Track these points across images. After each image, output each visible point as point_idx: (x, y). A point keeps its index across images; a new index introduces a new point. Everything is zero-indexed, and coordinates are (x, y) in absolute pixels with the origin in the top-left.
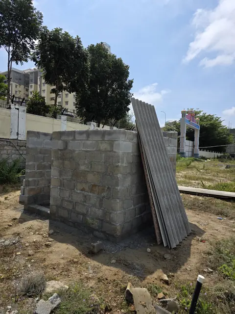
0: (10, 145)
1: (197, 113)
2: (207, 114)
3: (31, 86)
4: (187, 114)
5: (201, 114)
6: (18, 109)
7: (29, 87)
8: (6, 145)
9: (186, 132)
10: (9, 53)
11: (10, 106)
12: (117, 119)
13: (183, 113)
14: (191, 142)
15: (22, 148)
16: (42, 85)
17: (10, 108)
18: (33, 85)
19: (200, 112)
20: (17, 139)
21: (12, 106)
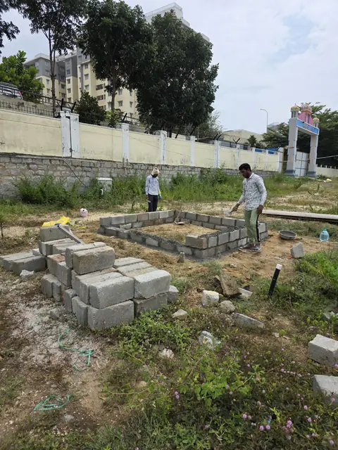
0: (63, 165)
1: (315, 109)
2: (332, 111)
3: (69, 80)
4: (300, 112)
5: (323, 111)
6: (69, 118)
7: (65, 82)
8: (59, 165)
9: (296, 140)
10: (50, 40)
11: (59, 113)
12: (196, 125)
13: (294, 112)
14: (305, 154)
15: (78, 168)
16: (84, 77)
17: (59, 117)
18: (71, 78)
19: (321, 107)
20: (71, 157)
21: (62, 114)
